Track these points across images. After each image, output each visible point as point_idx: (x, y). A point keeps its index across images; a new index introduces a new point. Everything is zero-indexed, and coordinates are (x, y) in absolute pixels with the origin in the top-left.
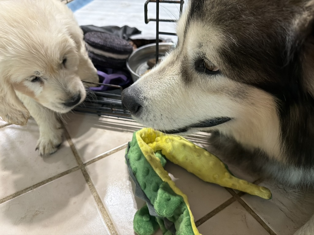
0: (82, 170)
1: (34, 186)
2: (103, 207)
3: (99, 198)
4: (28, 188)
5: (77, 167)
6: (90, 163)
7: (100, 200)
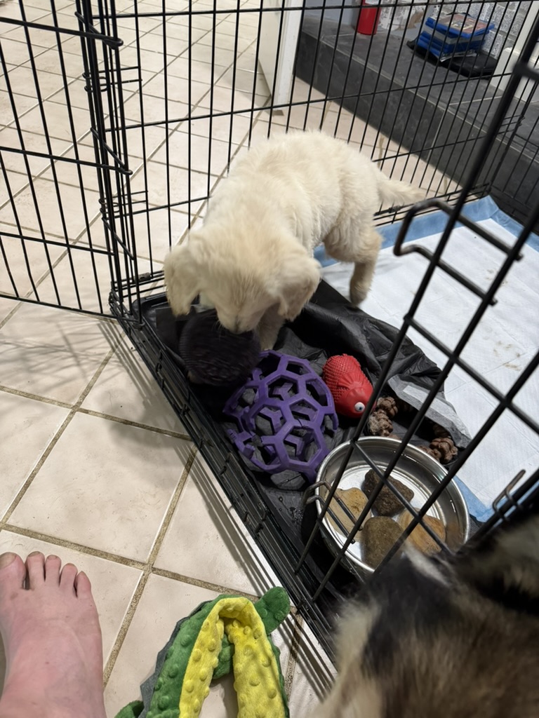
0: (144, 575)
1: (86, 547)
2: (118, 651)
3: (125, 635)
4: (78, 545)
5: (144, 564)
6: (160, 572)
7: (124, 639)
